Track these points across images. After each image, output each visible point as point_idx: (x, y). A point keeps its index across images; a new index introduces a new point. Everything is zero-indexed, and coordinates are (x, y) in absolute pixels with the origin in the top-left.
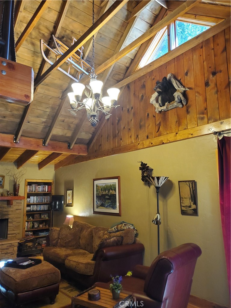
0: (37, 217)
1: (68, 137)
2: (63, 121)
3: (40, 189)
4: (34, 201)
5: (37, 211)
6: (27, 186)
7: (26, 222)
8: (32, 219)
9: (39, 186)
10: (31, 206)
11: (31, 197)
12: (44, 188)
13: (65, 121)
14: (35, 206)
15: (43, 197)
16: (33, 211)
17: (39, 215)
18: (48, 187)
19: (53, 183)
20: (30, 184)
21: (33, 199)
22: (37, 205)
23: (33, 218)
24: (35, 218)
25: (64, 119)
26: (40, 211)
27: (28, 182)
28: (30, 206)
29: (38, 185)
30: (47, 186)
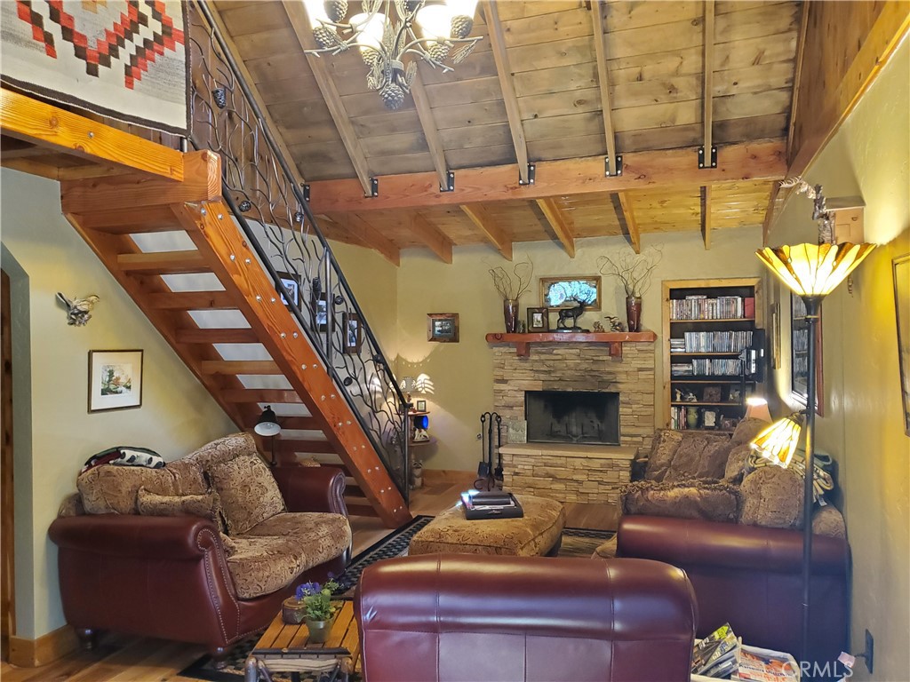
0: (711, 396)
1: (686, 128)
2: (640, 78)
3: (714, 310)
4: (698, 345)
5: (713, 377)
6: (667, 300)
7: (672, 406)
8: (695, 400)
9: (714, 301)
10: (695, 362)
11: (687, 334)
12: (728, 304)
13: (646, 76)
14: (707, 361)
15: (731, 335)
16: (702, 376)
17: (719, 389)
18: (743, 301)
19: (759, 289)
20: (678, 294)
21: (697, 342)
22: (711, 358)
23: (699, 398)
24: (706, 397)
25: (638, 69)
26: (724, 377)
27: (671, 290)
28: (691, 363)
29: (708, 298)
30: (740, 299)
